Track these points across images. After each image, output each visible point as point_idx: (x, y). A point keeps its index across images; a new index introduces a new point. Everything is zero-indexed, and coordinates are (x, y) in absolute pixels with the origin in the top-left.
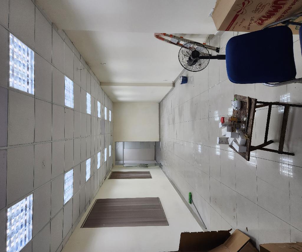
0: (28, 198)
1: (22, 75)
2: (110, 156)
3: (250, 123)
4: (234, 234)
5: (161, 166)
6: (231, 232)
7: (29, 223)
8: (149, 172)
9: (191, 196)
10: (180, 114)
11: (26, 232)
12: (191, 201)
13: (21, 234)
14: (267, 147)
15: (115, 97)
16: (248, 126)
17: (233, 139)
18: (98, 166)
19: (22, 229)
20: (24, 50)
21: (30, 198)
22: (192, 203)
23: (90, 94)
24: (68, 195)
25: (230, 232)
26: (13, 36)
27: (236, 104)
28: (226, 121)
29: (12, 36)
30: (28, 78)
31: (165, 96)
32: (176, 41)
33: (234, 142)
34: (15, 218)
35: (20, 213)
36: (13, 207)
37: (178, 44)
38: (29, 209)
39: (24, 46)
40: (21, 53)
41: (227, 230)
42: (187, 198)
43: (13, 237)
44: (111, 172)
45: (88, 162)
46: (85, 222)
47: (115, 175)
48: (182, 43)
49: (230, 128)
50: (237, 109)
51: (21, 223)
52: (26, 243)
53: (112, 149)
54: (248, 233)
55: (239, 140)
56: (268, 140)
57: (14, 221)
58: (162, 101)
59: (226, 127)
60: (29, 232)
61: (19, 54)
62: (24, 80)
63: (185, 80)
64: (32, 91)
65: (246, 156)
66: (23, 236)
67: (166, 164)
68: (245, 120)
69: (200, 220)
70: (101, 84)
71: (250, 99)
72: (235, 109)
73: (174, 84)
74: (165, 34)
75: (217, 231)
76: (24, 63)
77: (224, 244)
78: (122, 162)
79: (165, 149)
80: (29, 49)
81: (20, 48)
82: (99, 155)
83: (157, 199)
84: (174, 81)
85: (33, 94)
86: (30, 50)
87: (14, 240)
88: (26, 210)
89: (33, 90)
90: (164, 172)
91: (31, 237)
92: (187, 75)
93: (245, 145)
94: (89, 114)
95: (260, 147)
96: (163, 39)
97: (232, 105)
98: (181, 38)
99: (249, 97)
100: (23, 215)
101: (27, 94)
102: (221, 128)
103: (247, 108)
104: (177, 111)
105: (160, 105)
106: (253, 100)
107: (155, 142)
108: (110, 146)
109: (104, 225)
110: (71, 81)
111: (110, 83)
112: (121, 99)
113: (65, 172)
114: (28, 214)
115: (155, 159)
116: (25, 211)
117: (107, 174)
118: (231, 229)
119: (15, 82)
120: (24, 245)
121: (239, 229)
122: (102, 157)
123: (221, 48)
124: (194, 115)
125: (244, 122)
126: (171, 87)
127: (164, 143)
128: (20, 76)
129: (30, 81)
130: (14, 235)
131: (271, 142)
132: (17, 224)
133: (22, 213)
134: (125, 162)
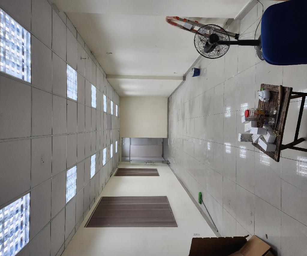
0: (24, 197)
1: (15, 59)
2: (116, 152)
3: (282, 117)
4: (251, 241)
5: (168, 163)
6: (248, 239)
7: (26, 225)
8: (156, 169)
9: (201, 196)
10: (191, 109)
11: (23, 235)
12: (201, 201)
13: (16, 237)
14: (298, 146)
15: (122, 90)
16: (278, 120)
17: (259, 135)
18: (104, 162)
19: (17, 232)
20: (18, 30)
21: (27, 197)
22: (202, 203)
23: (96, 86)
24: (71, 193)
25: (246, 238)
26: (5, 13)
27: (264, 95)
28: (252, 114)
29: (3, 13)
30: (24, 64)
31: (174, 90)
32: (189, 26)
33: (260, 140)
34: (9, 220)
35: (14, 214)
36: (6, 208)
37: (192, 30)
38: (26, 209)
39: (18, 26)
40: (14, 33)
41: (244, 236)
42: (197, 198)
43: (7, 241)
44: (117, 169)
45: (93, 158)
46: (88, 222)
47: (121, 172)
48: (196, 28)
49: (255, 122)
50: (265, 101)
51: (16, 226)
52: (23, 246)
53: (119, 145)
54: (268, 240)
55: (267, 137)
56: (299, 138)
57: (8, 223)
58: (171, 95)
59: (251, 122)
60: (26, 234)
61: (12, 35)
62: (18, 66)
63: (197, 72)
64: (28, 78)
65: (275, 155)
66: (18, 240)
67: (174, 161)
68: (274, 113)
69: (211, 221)
70: (107, 76)
71: (283, 89)
72: (262, 100)
73: (184, 78)
74: (178, 18)
75: (233, 237)
76: (19, 45)
77: (239, 251)
78: (128, 158)
79: (173, 146)
80: (24, 30)
81: (14, 28)
82: (105, 150)
83: (165, 199)
84: (184, 73)
85: (30, 81)
86: (25, 32)
87: (8, 244)
88: (22, 210)
89: (30, 77)
90: (172, 170)
91: (28, 240)
92: (200, 67)
93: (275, 143)
94: (94, 108)
95: (291, 146)
96: (175, 24)
97: (259, 96)
98: (196, 23)
99: (281, 86)
100: (18, 216)
101: (21, 81)
102: (244, 123)
103: (279, 98)
104: (187, 105)
105: (169, 100)
106: (287, 89)
107: (163, 138)
108: (116, 142)
109: (109, 224)
110: (74, 71)
111: (116, 76)
112: (128, 93)
113: (67, 169)
114: (24, 215)
115: (163, 156)
116: (20, 212)
117: (113, 170)
118: (248, 236)
119: (7, 66)
120: (20, 248)
121: (256, 235)
122: (108, 153)
123: (240, 34)
124: (206, 111)
125: (274, 116)
126: (181, 81)
127: (172, 140)
128: (13, 60)
129: (25, 67)
130: (8, 239)
131: (302, 140)
132: (11, 227)
133: (17, 214)
134: (131, 158)
